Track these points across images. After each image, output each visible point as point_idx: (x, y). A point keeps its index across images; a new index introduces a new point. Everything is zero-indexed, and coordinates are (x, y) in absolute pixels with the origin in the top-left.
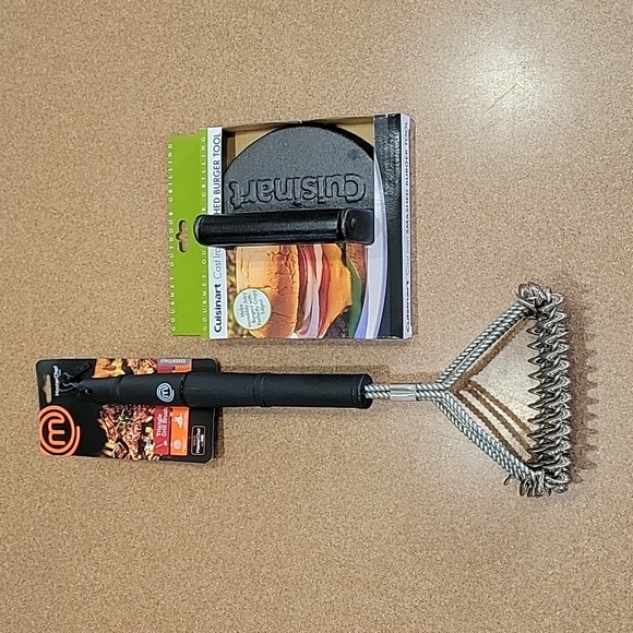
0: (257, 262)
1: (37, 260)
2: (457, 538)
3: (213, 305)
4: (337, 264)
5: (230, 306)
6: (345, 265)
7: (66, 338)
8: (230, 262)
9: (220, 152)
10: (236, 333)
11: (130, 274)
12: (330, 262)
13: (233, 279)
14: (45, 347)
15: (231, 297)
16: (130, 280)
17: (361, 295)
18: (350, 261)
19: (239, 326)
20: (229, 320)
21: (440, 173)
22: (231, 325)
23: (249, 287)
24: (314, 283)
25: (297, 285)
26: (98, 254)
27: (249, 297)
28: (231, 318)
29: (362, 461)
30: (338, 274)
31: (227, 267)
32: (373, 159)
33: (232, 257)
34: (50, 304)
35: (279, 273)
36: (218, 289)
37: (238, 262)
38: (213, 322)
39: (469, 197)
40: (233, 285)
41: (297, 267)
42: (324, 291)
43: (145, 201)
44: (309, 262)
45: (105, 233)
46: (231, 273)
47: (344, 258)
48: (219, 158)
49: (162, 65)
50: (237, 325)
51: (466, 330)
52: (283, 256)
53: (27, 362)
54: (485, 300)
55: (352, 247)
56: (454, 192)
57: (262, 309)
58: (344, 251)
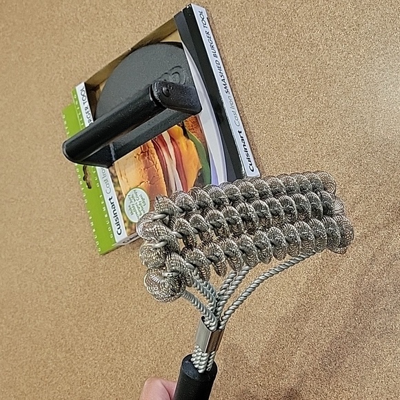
0: (130, 167)
1: (11, 240)
2: (355, 340)
3: (111, 215)
4: (182, 140)
5: (123, 211)
6: (188, 138)
7: (40, 290)
8: (113, 176)
9: (87, 100)
10: (131, 229)
11: (65, 223)
12: (177, 141)
13: (118, 188)
14: (29, 302)
15: (121, 203)
16: (66, 227)
17: (206, 156)
18: (190, 133)
19: (132, 223)
20: (125, 222)
21: (239, 38)
22: (127, 225)
23: (130, 190)
24: (171, 163)
25: (161, 171)
26: (44, 218)
27: (132, 197)
28: (126, 219)
29: (258, 301)
30: (185, 149)
31: (113, 181)
32: (182, 48)
33: (113, 172)
34: (25, 269)
35: (147, 167)
36: (112, 201)
37: (118, 174)
38: (115, 228)
39: (265, 44)
40: (120, 193)
41: (156, 157)
42: (180, 167)
43: (61, 164)
44: (163, 149)
45: (44, 200)
46: (116, 184)
47: (185, 133)
48: (87, 104)
49: (47, 65)
50: (131, 223)
51: (300, 151)
52: (145, 153)
53: (22, 319)
54: (305, 119)
55: (188, 122)
56: (253, 47)
57: (144, 202)
58: (183, 127)
